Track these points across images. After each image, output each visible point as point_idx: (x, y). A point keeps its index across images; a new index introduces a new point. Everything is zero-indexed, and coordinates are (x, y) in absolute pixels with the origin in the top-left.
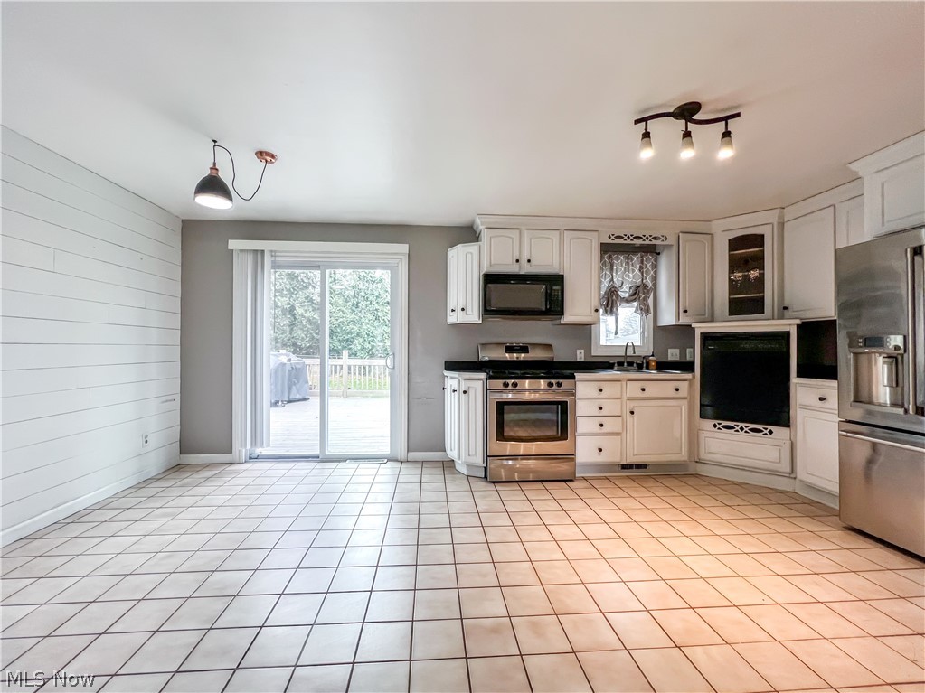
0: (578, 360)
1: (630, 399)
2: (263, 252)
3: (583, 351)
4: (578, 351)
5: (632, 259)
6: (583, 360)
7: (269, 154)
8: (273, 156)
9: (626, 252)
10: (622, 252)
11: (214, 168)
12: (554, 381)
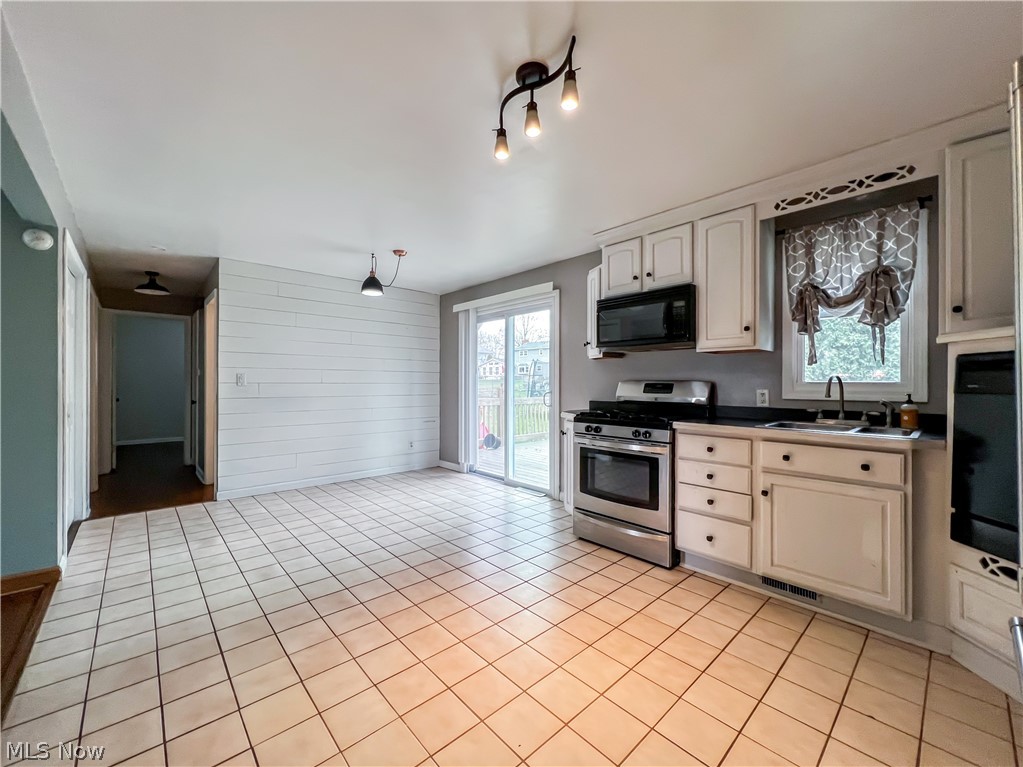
0: (759, 405)
1: (767, 471)
2: (468, 311)
3: (766, 392)
4: (759, 391)
5: (857, 226)
6: (766, 405)
7: (399, 251)
8: (402, 251)
9: (841, 218)
10: (831, 220)
11: (372, 272)
12: (643, 430)
